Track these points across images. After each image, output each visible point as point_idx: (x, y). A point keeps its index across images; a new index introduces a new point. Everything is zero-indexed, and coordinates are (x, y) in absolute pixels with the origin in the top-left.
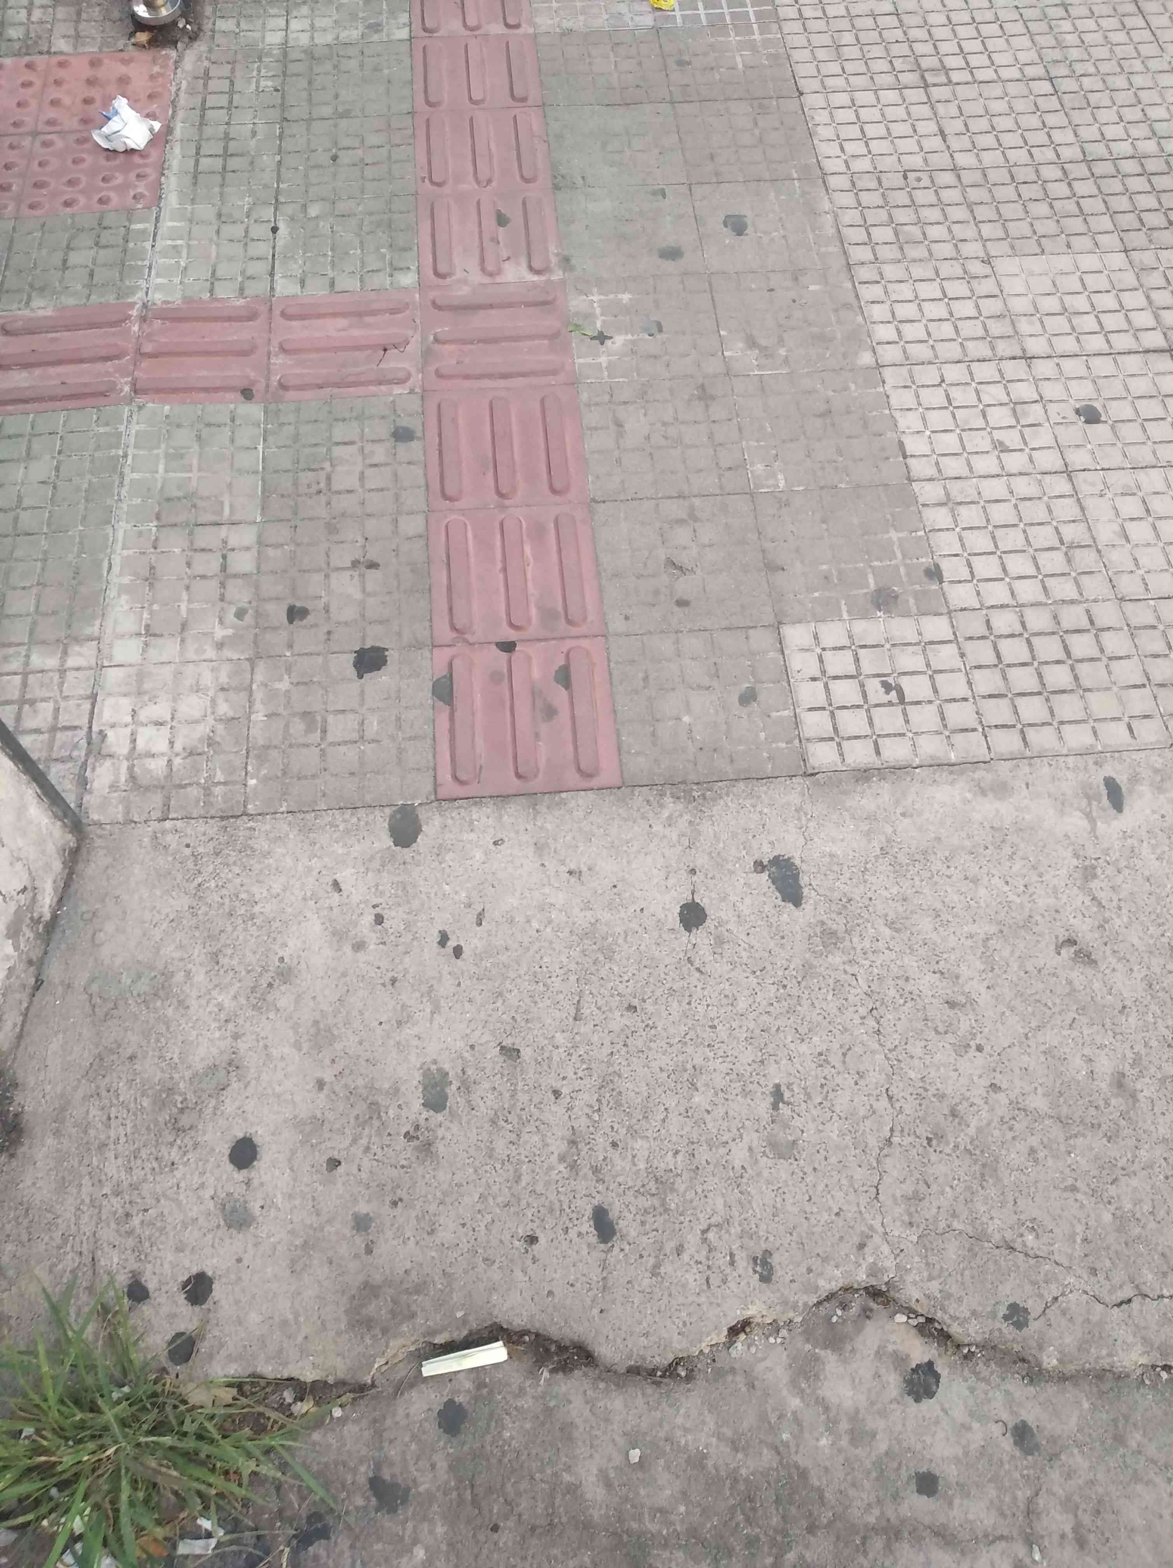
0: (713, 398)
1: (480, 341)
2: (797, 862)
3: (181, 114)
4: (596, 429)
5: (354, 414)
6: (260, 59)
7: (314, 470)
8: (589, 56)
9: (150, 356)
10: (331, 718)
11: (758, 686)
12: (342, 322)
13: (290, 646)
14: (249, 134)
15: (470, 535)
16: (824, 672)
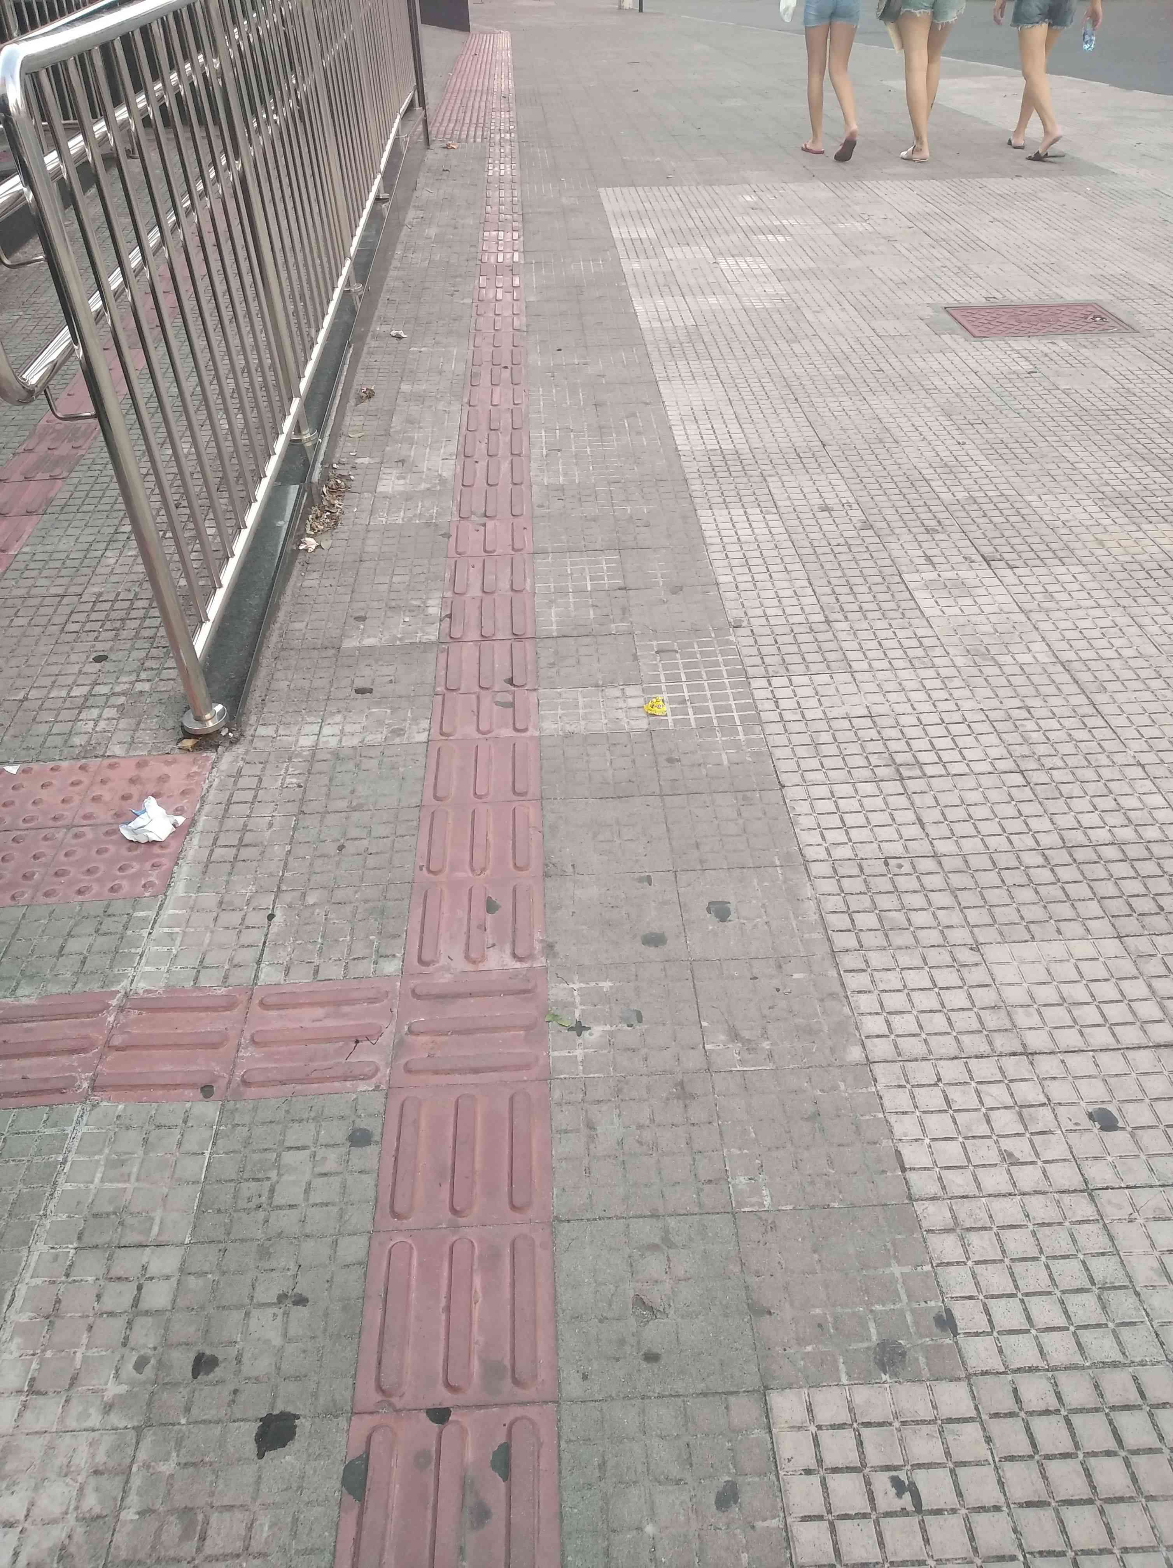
0: (693, 1097)
1: (454, 1032)
3: (207, 808)
4: (566, 1132)
5: (313, 1114)
6: (290, 759)
7: (258, 1180)
8: (588, 755)
9: (118, 1049)
10: (214, 1518)
11: (740, 1479)
12: (319, 1012)
13: (188, 1410)
14: (265, 826)
15: (415, 1262)
16: (820, 1461)
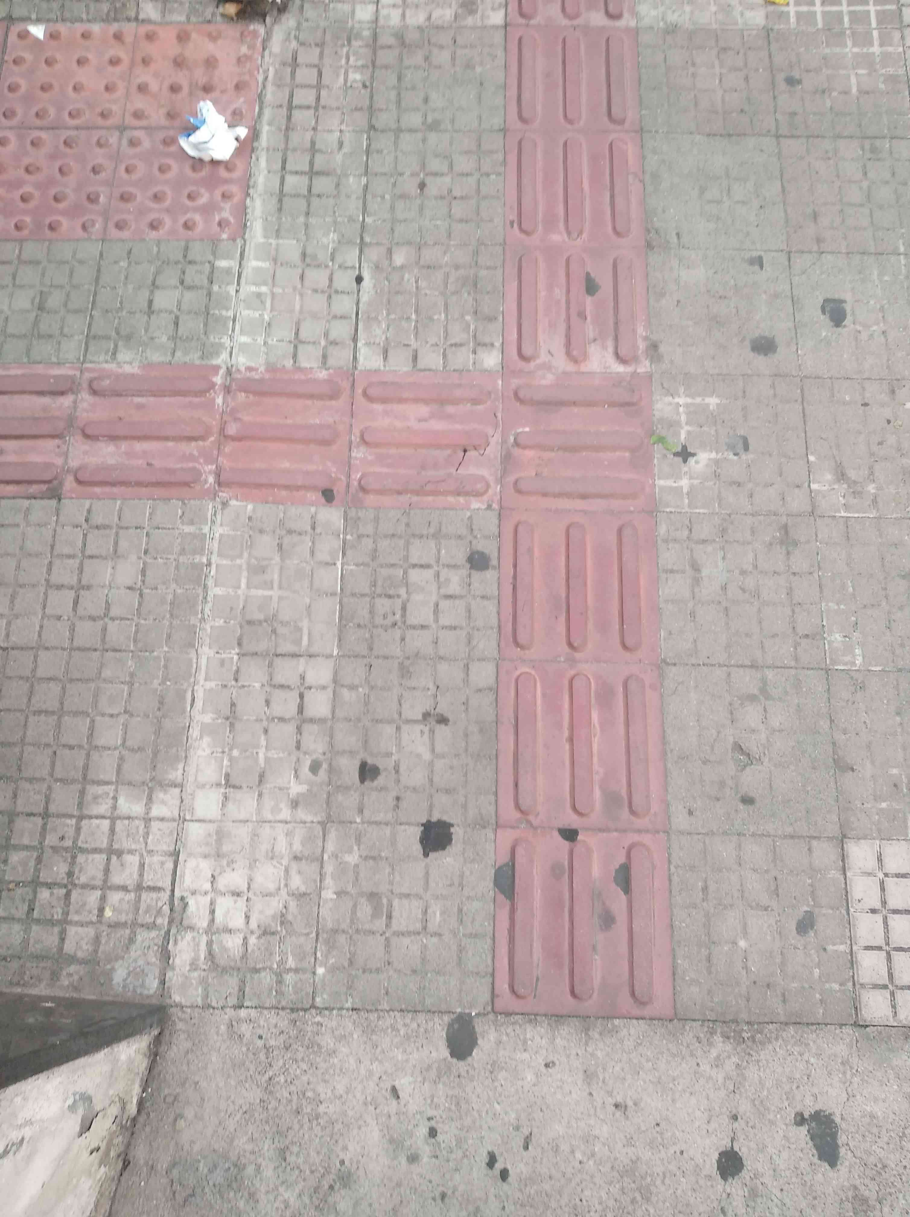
0: (796, 543)
1: (559, 448)
2: (838, 1120)
3: (267, 113)
4: (672, 571)
5: (432, 530)
6: (349, 41)
7: (390, 597)
8: (694, 64)
9: (234, 439)
10: (396, 903)
11: (817, 910)
12: (424, 410)
13: (361, 811)
14: (335, 145)
15: (539, 692)
16: (884, 903)
